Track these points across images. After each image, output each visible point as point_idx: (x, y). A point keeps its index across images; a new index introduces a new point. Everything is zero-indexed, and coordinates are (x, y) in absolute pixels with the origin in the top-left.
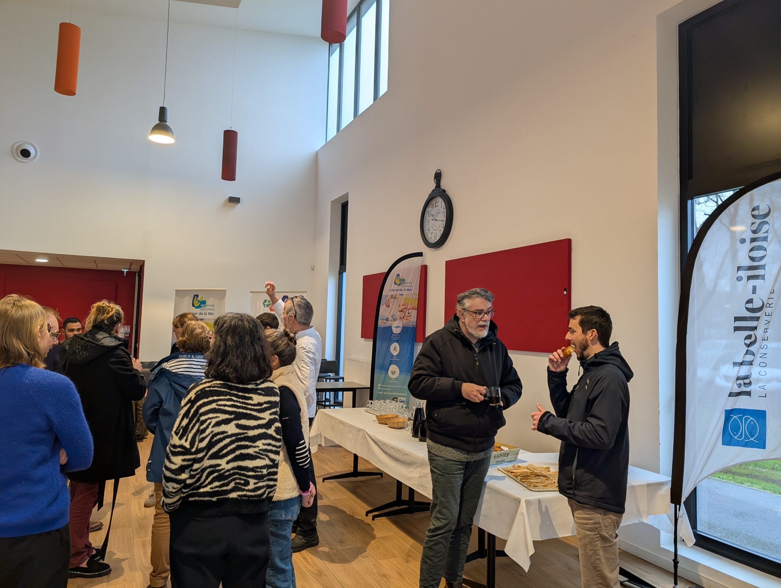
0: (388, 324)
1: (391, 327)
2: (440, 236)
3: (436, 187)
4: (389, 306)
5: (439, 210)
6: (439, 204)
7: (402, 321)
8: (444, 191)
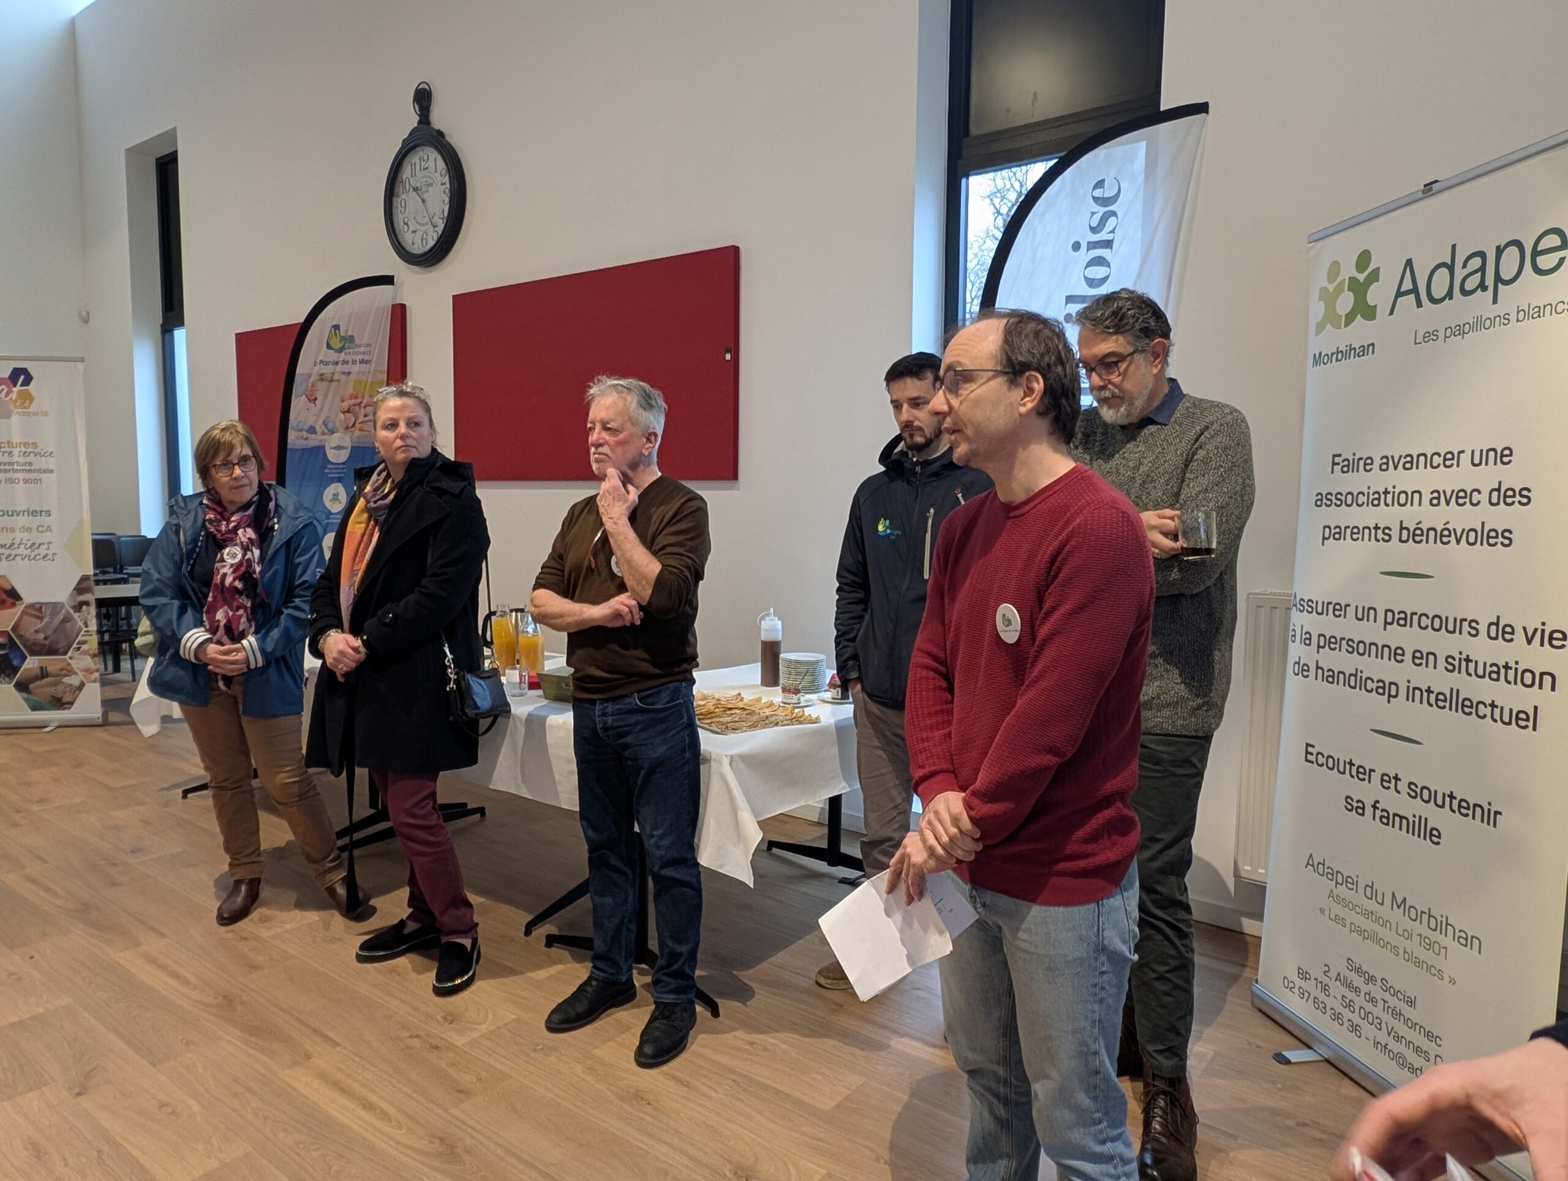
0: (314, 441)
1: (323, 447)
2: (436, 238)
3: (420, 123)
4: (316, 399)
5: (430, 177)
6: (431, 163)
7: (350, 434)
8: (440, 134)
